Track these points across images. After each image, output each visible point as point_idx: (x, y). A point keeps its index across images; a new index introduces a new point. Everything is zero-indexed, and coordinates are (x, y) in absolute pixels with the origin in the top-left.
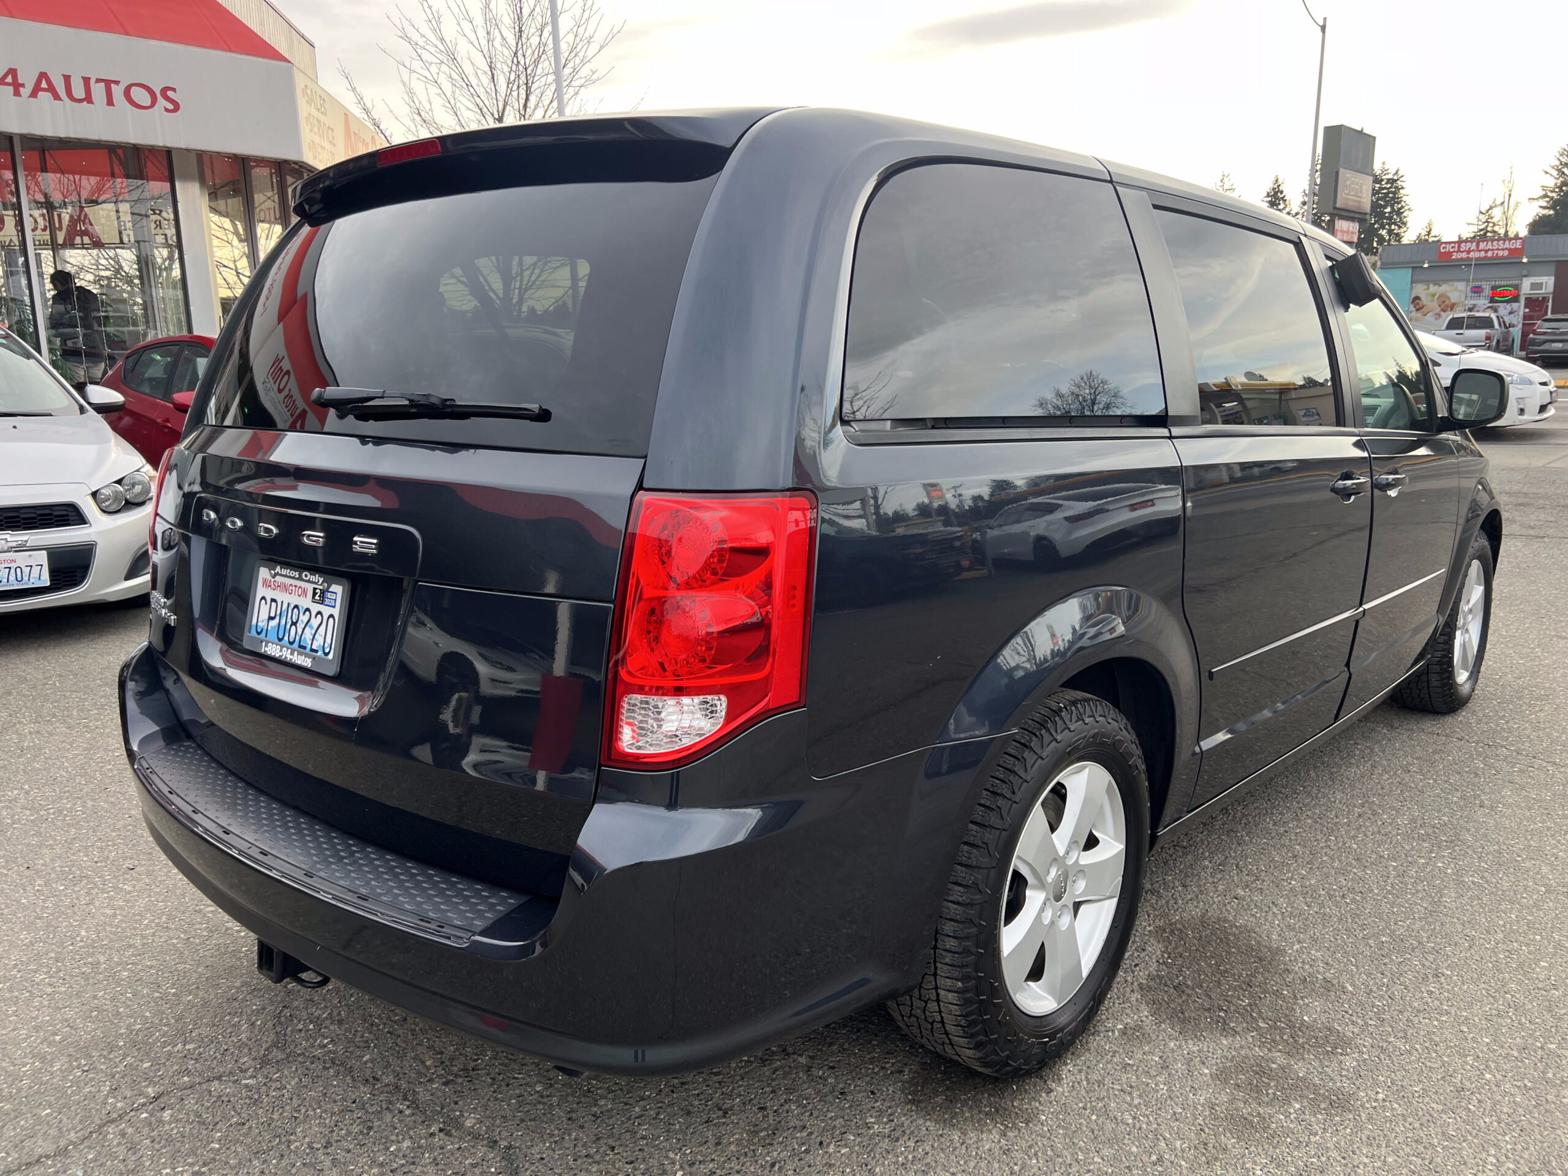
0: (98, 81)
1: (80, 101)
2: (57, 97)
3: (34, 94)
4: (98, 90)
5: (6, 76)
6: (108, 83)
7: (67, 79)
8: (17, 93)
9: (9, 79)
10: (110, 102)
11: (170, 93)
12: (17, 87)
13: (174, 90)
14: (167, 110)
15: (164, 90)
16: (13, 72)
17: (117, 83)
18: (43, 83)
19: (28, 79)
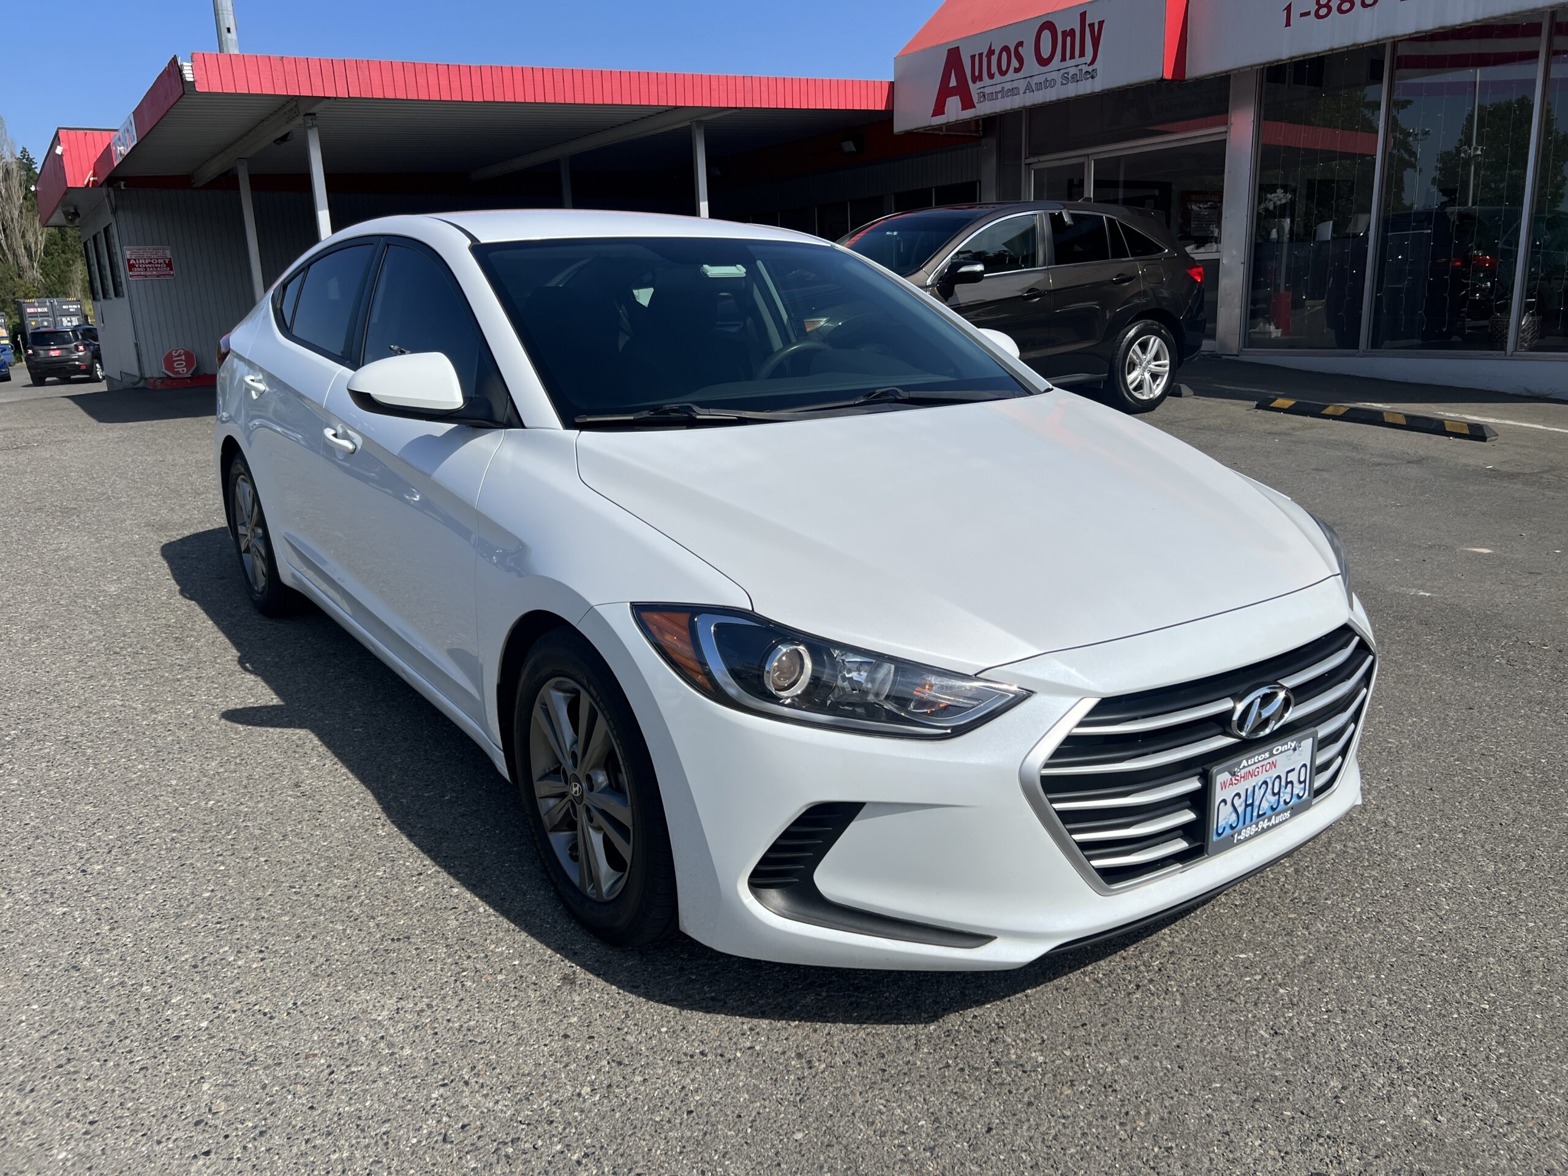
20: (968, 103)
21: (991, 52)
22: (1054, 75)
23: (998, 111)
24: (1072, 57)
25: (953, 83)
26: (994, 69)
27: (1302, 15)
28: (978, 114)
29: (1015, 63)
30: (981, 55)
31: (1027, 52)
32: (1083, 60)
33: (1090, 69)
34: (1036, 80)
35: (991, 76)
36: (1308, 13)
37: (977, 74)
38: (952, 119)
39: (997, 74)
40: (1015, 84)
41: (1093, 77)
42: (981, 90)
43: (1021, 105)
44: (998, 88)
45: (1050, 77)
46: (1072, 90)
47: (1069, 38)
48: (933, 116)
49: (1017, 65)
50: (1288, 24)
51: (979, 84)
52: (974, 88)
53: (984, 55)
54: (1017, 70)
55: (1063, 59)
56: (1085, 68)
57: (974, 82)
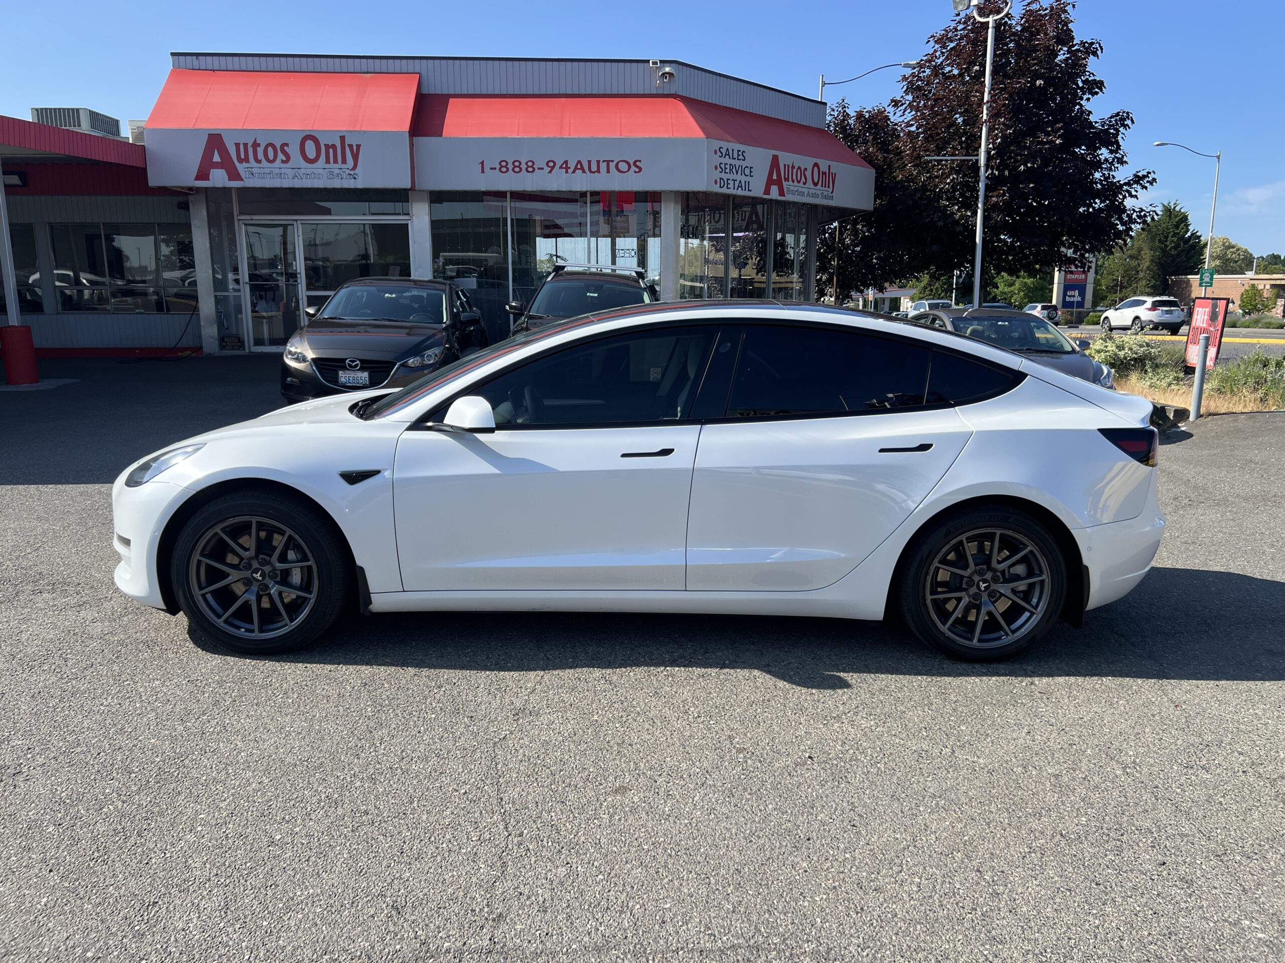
0: (604, 161)
1: (594, 172)
2: (584, 172)
3: (574, 172)
4: (603, 166)
5: (563, 164)
6: (608, 162)
7: (589, 162)
8: (567, 172)
9: (564, 166)
10: (608, 171)
11: (638, 163)
12: (567, 168)
13: (640, 161)
14: (635, 172)
15: (636, 161)
16: (566, 162)
17: (613, 161)
18: (579, 166)
19: (572, 165)
20: (234, 175)
21: (256, 145)
22: (321, 171)
23: (267, 186)
24: (336, 161)
25: (217, 158)
26: (261, 156)
27: (491, 169)
28: (247, 185)
29: (281, 156)
30: (246, 145)
31: (294, 150)
32: (344, 166)
33: (352, 173)
34: (303, 171)
35: (259, 162)
36: (495, 169)
37: (243, 157)
38: (219, 185)
39: (264, 160)
40: (283, 171)
41: (355, 178)
42: (250, 169)
43: (291, 186)
44: (267, 171)
45: (316, 171)
46: (337, 184)
47: (331, 151)
48: (196, 179)
49: (284, 159)
50: (483, 172)
51: (245, 165)
52: (241, 167)
53: (249, 146)
54: (283, 162)
55: (328, 161)
56: (348, 172)
57: (240, 161)
